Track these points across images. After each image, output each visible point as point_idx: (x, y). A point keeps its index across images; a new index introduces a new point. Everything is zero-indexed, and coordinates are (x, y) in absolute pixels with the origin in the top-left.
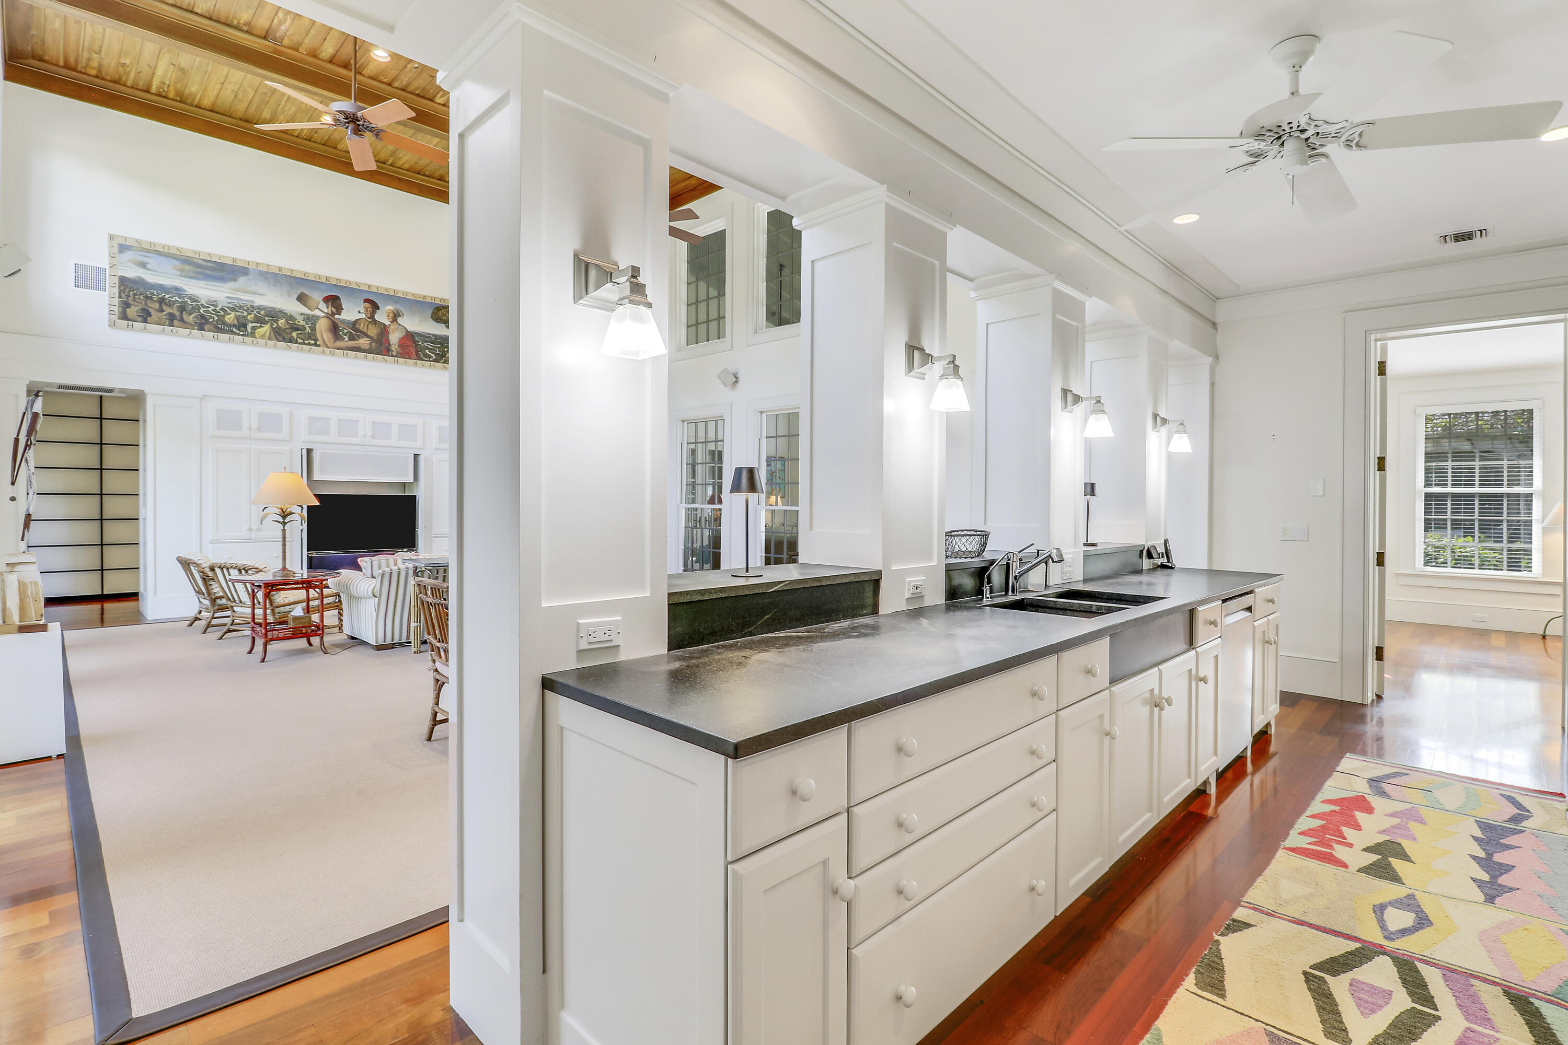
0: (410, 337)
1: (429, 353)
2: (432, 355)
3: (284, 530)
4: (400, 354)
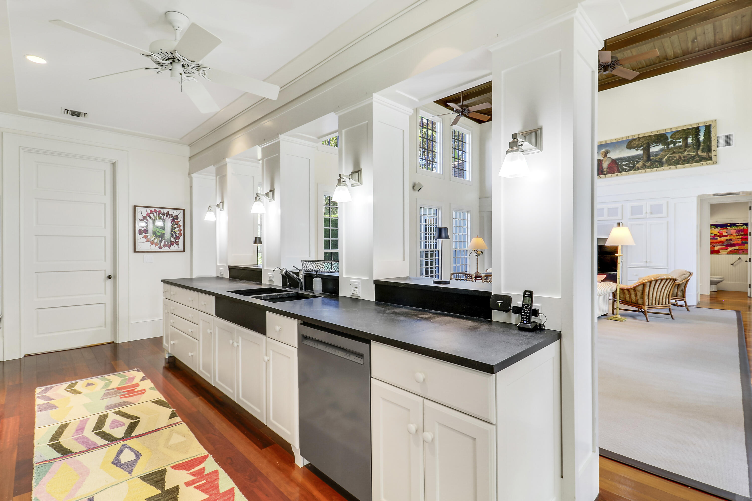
0: (614, 162)
1: (625, 167)
2: (627, 168)
3: (477, 258)
4: (609, 172)
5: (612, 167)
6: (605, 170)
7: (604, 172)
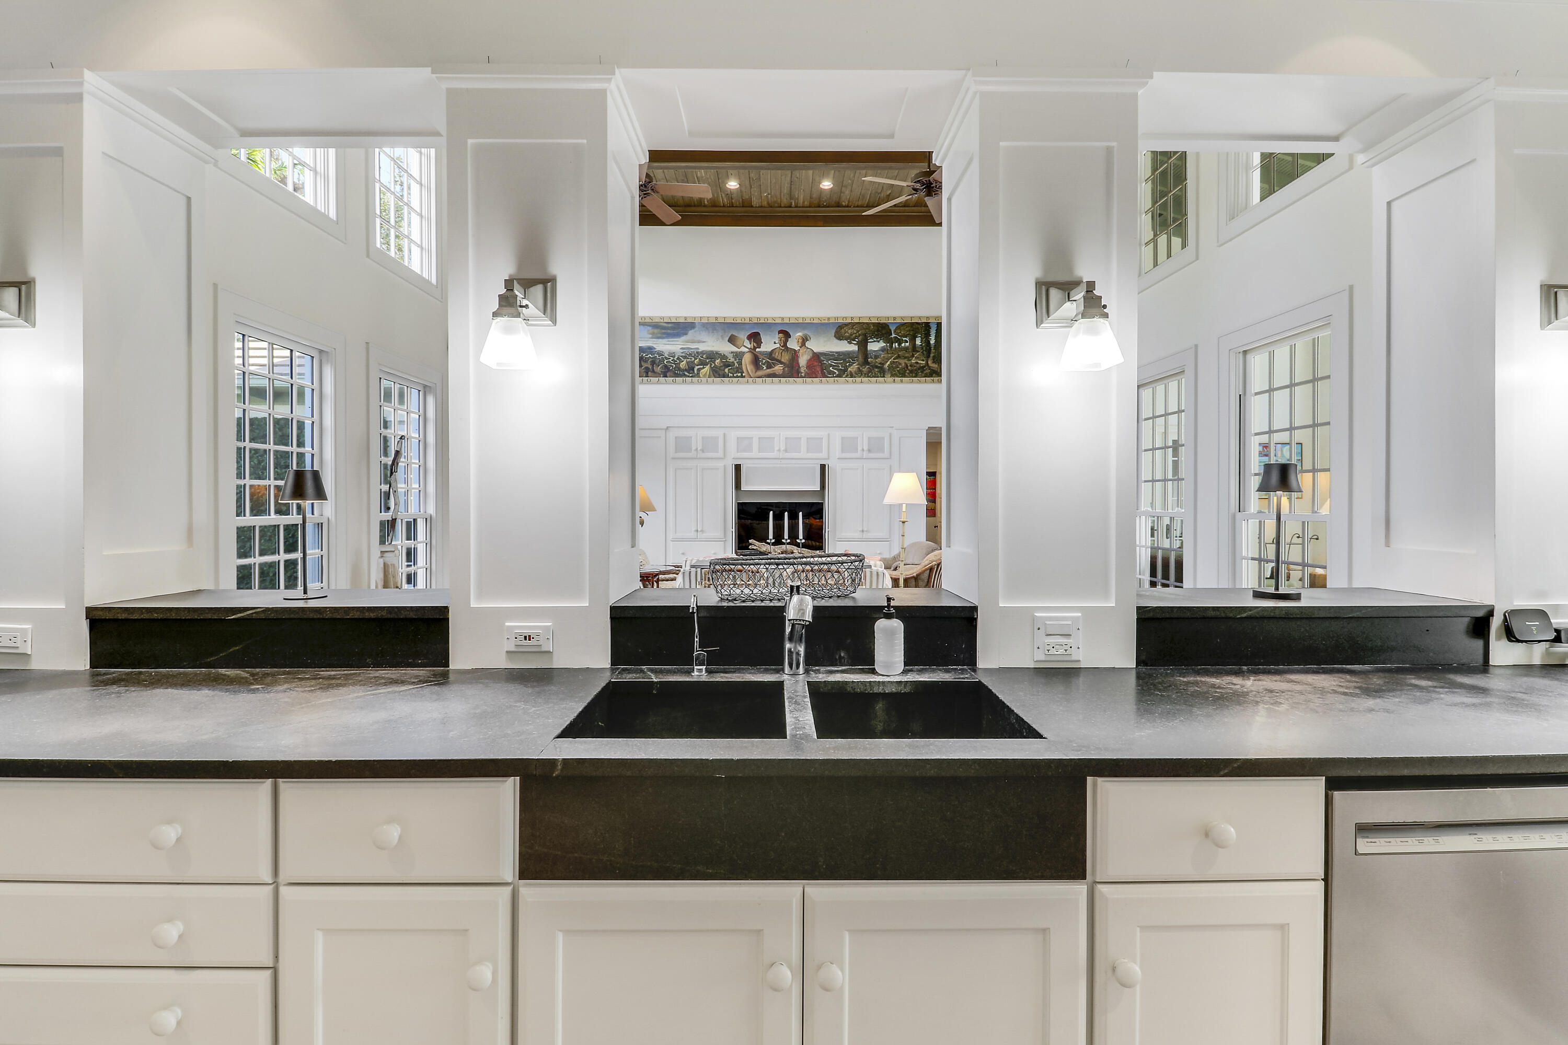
0: (816, 357)
1: (832, 370)
2: (835, 371)
4: (808, 374)
5: (814, 366)
6: (802, 370)
7: (802, 373)
